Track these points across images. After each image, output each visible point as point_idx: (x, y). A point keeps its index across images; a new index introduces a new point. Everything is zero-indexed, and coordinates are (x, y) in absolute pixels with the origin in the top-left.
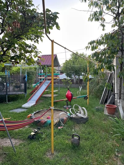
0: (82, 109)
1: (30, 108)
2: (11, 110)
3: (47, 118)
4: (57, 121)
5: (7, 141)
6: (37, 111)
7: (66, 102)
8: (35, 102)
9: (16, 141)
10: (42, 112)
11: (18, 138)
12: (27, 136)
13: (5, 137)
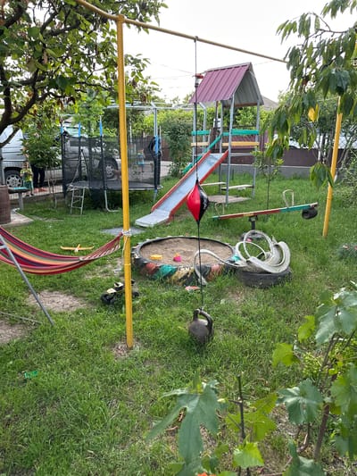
0: (277, 246)
1: (150, 228)
2: (106, 228)
3: (174, 260)
4: (187, 270)
5: (55, 299)
6: (157, 238)
7: (250, 220)
8: (169, 213)
9: (76, 302)
10: (171, 242)
11: (81, 297)
12: (100, 294)
13: (57, 289)
